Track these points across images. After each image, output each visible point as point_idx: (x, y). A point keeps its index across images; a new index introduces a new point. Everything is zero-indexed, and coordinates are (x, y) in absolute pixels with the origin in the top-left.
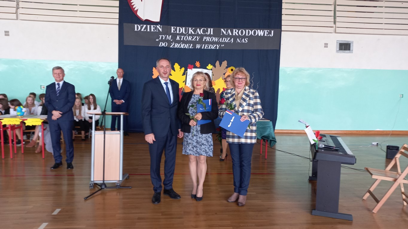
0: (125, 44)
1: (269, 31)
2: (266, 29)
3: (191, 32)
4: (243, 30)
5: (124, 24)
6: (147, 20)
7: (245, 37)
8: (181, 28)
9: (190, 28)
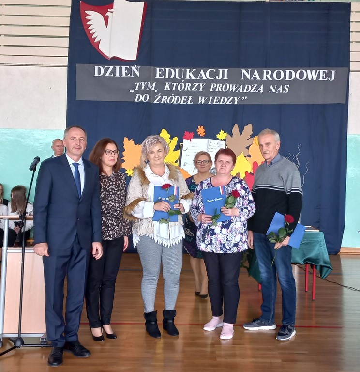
0: (77, 99)
1: (326, 71)
2: (320, 68)
3: (189, 75)
4: (281, 71)
5: (77, 65)
6: (114, 58)
7: (284, 83)
8: (172, 70)
9: (188, 70)
